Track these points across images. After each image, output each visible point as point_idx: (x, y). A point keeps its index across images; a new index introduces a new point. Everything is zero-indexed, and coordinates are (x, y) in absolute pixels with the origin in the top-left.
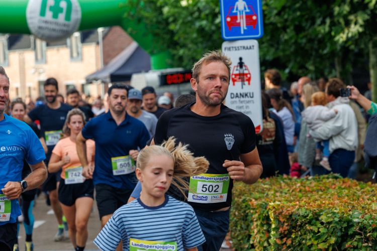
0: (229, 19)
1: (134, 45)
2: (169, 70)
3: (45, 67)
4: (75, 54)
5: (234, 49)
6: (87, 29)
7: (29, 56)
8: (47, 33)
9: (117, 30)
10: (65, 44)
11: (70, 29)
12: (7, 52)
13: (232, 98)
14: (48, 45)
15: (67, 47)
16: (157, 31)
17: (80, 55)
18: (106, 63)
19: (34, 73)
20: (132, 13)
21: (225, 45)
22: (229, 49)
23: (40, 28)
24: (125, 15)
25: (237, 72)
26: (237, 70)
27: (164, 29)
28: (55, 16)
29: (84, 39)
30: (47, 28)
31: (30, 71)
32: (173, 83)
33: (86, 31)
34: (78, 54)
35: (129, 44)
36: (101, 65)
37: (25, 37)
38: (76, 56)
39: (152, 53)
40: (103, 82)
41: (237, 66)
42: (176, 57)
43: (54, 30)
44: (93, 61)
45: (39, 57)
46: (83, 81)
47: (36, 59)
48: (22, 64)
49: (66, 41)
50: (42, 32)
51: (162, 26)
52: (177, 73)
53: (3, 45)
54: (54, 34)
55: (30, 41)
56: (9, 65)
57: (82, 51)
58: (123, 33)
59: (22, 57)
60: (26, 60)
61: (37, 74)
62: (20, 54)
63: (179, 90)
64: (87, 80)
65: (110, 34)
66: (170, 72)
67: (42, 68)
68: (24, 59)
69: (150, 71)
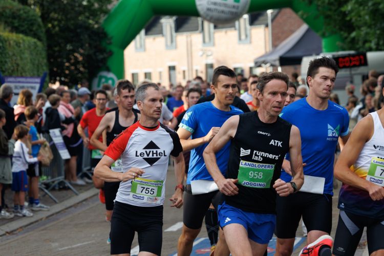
1: (305, 27)
2: (341, 53)
3: (213, 49)
4: (243, 37)
7: (196, 38)
8: (215, 14)
9: (287, 11)
10: (234, 26)
11: (239, 10)
12: (174, 34)
14: (215, 27)
15: (236, 29)
16: (329, 13)
17: (249, 37)
18: (275, 45)
19: (202, 56)
23: (209, 9)
27: (335, 11)
29: (253, 21)
30: (216, 10)
31: (197, 53)
32: (345, 67)
33: (255, 13)
34: (246, 36)
35: (299, 27)
36: (269, 48)
37: (193, 19)
38: (244, 38)
39: (324, 36)
40: (272, 65)
42: (349, 40)
43: (223, 12)
44: (262, 43)
45: (207, 39)
46: (252, 65)
47: (204, 42)
48: (190, 46)
49: (234, 23)
50: (211, 14)
51: (333, 8)
52: (349, 56)
53: (171, 27)
54: (223, 16)
55: (198, 23)
56: (176, 47)
57: (250, 34)
58: (294, 15)
59: (189, 39)
60: (193, 43)
61: (204, 56)
62: (187, 36)
63: (351, 74)
64: (256, 63)
65: (279, 16)
66: (342, 55)
67: (209, 51)
68: (191, 41)
69: (321, 54)
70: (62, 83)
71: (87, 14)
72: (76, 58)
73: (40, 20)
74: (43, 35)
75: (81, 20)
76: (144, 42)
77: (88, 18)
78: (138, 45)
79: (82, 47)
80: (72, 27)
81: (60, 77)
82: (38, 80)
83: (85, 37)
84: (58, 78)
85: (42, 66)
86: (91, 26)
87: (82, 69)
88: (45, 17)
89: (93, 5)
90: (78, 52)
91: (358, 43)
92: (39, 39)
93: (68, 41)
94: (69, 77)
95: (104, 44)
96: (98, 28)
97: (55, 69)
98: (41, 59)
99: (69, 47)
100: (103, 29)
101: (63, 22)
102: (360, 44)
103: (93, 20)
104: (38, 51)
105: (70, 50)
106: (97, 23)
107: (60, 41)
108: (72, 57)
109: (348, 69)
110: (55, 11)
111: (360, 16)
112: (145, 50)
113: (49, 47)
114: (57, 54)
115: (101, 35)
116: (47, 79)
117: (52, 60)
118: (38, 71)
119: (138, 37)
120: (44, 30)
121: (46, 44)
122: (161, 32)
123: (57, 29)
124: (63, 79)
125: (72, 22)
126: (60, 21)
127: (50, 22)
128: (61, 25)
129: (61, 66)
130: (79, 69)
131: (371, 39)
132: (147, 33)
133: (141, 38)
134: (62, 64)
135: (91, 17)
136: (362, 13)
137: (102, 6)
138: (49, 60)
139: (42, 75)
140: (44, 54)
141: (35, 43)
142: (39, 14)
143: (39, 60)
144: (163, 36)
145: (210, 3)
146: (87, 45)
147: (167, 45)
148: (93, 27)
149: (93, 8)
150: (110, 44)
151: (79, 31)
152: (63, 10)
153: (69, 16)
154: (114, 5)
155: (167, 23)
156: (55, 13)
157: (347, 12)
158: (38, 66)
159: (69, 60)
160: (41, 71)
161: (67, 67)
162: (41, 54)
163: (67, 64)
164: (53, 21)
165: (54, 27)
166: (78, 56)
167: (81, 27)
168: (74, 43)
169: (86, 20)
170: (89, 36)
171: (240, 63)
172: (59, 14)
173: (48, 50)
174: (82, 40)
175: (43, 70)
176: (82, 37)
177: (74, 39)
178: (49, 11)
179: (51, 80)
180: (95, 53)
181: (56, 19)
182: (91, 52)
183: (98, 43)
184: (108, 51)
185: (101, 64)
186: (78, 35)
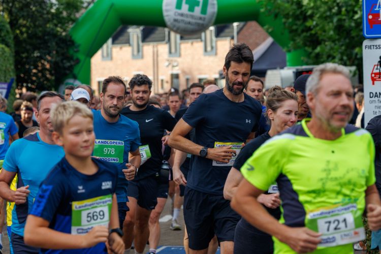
0: (370, 17)
1: (270, 40)
2: (305, 67)
3: (179, 60)
4: (209, 48)
5: (375, 47)
6: (222, 24)
7: (163, 48)
8: (182, 25)
9: (253, 24)
10: (200, 38)
11: (205, 22)
12: (141, 44)
13: (370, 97)
14: (182, 38)
15: (202, 41)
16: (295, 27)
17: (214, 49)
19: (168, 66)
20: (269, 8)
21: (366, 43)
22: (370, 47)
23: (176, 20)
24: (262, 10)
25: (378, 71)
26: (377, 69)
27: (301, 25)
28: (191, 9)
29: (219, 33)
30: (183, 21)
31: (163, 64)
34: (212, 48)
35: (264, 40)
37: (160, 29)
38: (210, 50)
39: (289, 51)
41: (378, 65)
42: (313, 55)
43: (189, 23)
45: (173, 50)
47: (170, 52)
48: (156, 56)
49: (201, 35)
50: (177, 25)
51: (299, 23)
53: (138, 36)
54: (190, 27)
55: (165, 33)
56: (142, 57)
57: (216, 46)
58: (259, 28)
59: (155, 49)
60: (159, 53)
61: (170, 67)
62: (153, 46)
64: (221, 75)
65: (245, 28)
66: (306, 69)
67: (176, 61)
68: (157, 52)
69: (286, 68)
70: (28, 89)
71: (55, 21)
72: (43, 64)
73: (8, 26)
74: (11, 41)
75: (50, 27)
76: (111, 51)
77: (56, 25)
78: (105, 54)
79: (49, 54)
80: (40, 34)
81: (27, 83)
82: (5, 86)
83: (53, 44)
84: (25, 85)
86: (59, 34)
87: (48, 76)
88: (13, 24)
89: (61, 13)
90: (45, 60)
91: (322, 58)
92: (7, 45)
93: (36, 48)
94: (36, 84)
95: (71, 52)
96: (66, 36)
97: (22, 75)
98: (8, 66)
99: (36, 54)
100: (71, 37)
101: (31, 29)
102: (325, 57)
103: (61, 28)
104: (6, 56)
105: (37, 57)
106: (65, 30)
107: (28, 47)
108: (40, 64)
110: (24, 17)
111: (325, 31)
112: (111, 59)
113: (17, 54)
114: (24, 60)
115: (68, 43)
116: (14, 85)
117: (19, 67)
118: (5, 77)
119: (105, 46)
120: (12, 36)
121: (13, 50)
122: (128, 42)
123: (25, 35)
124: (29, 85)
125: (40, 29)
126: (28, 28)
127: (18, 28)
128: (30, 32)
129: (28, 72)
130: (46, 77)
131: (335, 54)
132: (113, 43)
133: (107, 47)
134: (29, 71)
135: (59, 25)
136: (327, 28)
137: (71, 14)
138: (16, 66)
139: (9, 81)
140: (12, 60)
141: (2, 48)
142: (8, 20)
143: (6, 66)
144: (130, 45)
145: (177, 14)
146: (54, 52)
147: (133, 55)
148: (61, 35)
149: (61, 16)
150: (77, 51)
151: (46, 37)
152: (32, 17)
153: (37, 23)
154: (82, 14)
155: (135, 32)
156: (24, 20)
157: (312, 27)
158: (5, 71)
159: (36, 67)
160: (8, 76)
161: (35, 73)
162: (8, 60)
163: (34, 71)
164: (21, 28)
165: (22, 33)
166: (46, 63)
167: (49, 34)
168: (41, 50)
169: (54, 27)
170: (57, 44)
171: (205, 74)
172: (27, 21)
173: (15, 56)
174: (49, 47)
175: (10, 76)
176: (49, 44)
177: (42, 46)
178: (18, 18)
179: (17, 86)
180: (62, 61)
181: (24, 26)
182: (58, 59)
183: (65, 50)
184: (75, 58)
185: (68, 72)
186: (46, 42)
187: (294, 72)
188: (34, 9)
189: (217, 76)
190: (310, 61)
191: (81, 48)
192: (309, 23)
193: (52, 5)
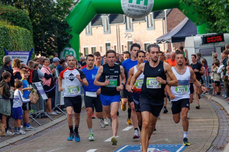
1: (186, 19)
3: (132, 33)
4: (150, 26)
6: (157, 11)
7: (122, 27)
9: (176, 10)
10: (145, 20)
12: (109, 25)
14: (133, 20)
16: (201, 11)
18: (169, 31)
19: (125, 37)
27: (205, 9)
29: (155, 16)
31: (122, 36)
32: (210, 42)
34: (152, 25)
35: (183, 19)
36: (166, 32)
37: (120, 15)
39: (198, 24)
40: (167, 42)
42: (213, 26)
44: (161, 29)
45: (128, 28)
48: (118, 31)
49: (145, 18)
51: (203, 8)
52: (213, 36)
53: (107, 20)
55: (123, 18)
56: (110, 33)
57: (154, 24)
58: (180, 12)
59: (118, 27)
61: (127, 37)
62: (116, 25)
63: (214, 46)
64: (158, 41)
65: (171, 12)
66: (209, 35)
67: (130, 34)
68: (119, 29)
69: (196, 35)
71: (56, 13)
72: (51, 40)
73: (28, 17)
74: (31, 27)
75: (53, 17)
76: (91, 30)
77: (57, 16)
78: (88, 32)
79: (54, 34)
80: (48, 21)
81: (41, 51)
82: (28, 53)
83: (56, 27)
85: (31, 45)
88: (31, 16)
89: (60, 8)
90: (52, 37)
91: (218, 28)
92: (28, 29)
93: (45, 30)
94: (46, 51)
95: (67, 31)
96: (63, 21)
97: (38, 46)
98: (30, 41)
99: (46, 33)
100: (66, 22)
101: (42, 18)
102: (220, 29)
103: (60, 17)
104: (28, 36)
105: (47, 35)
106: (62, 18)
107: (41, 30)
108: (48, 39)
109: (213, 44)
111: (219, 12)
112: (92, 34)
113: (34, 33)
114: (39, 37)
115: (65, 26)
116: (33, 52)
117: (36, 41)
118: (28, 48)
119: (87, 27)
120: (31, 23)
121: (32, 32)
122: (101, 24)
123: (39, 22)
124: (43, 52)
125: (48, 18)
126: (40, 18)
127: (35, 18)
128: (41, 20)
130: (52, 46)
131: (226, 26)
132: (92, 25)
133: (89, 27)
134: (42, 43)
137: (65, 9)
138: (34, 41)
139: (30, 50)
140: (32, 38)
141: (26, 31)
142: (28, 14)
143: (28, 42)
144: (102, 26)
146: (57, 32)
147: (104, 31)
148: (60, 21)
149: (60, 10)
150: (71, 31)
151: (52, 23)
152: (43, 11)
153: (46, 15)
154: (73, 8)
155: (105, 18)
156: (38, 13)
157: (212, 10)
158: (28, 44)
159: (46, 41)
161: (45, 45)
162: (29, 38)
164: (37, 18)
165: (37, 21)
166: (52, 39)
167: (53, 21)
168: (49, 31)
169: (56, 17)
170: (58, 27)
171: (148, 41)
172: (40, 14)
173: (33, 35)
174: (54, 29)
175: (31, 47)
176: (54, 27)
177: (49, 28)
178: (34, 12)
179: (36, 53)
180: (62, 36)
181: (39, 17)
182: (59, 36)
183: (64, 30)
184: (69, 35)
185: (65, 43)
186: (51, 26)
187: (201, 37)
188: (43, 6)
189: (156, 42)
190: (211, 30)
191: (73, 29)
192: (210, 8)
193: (54, 3)
